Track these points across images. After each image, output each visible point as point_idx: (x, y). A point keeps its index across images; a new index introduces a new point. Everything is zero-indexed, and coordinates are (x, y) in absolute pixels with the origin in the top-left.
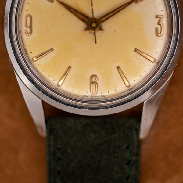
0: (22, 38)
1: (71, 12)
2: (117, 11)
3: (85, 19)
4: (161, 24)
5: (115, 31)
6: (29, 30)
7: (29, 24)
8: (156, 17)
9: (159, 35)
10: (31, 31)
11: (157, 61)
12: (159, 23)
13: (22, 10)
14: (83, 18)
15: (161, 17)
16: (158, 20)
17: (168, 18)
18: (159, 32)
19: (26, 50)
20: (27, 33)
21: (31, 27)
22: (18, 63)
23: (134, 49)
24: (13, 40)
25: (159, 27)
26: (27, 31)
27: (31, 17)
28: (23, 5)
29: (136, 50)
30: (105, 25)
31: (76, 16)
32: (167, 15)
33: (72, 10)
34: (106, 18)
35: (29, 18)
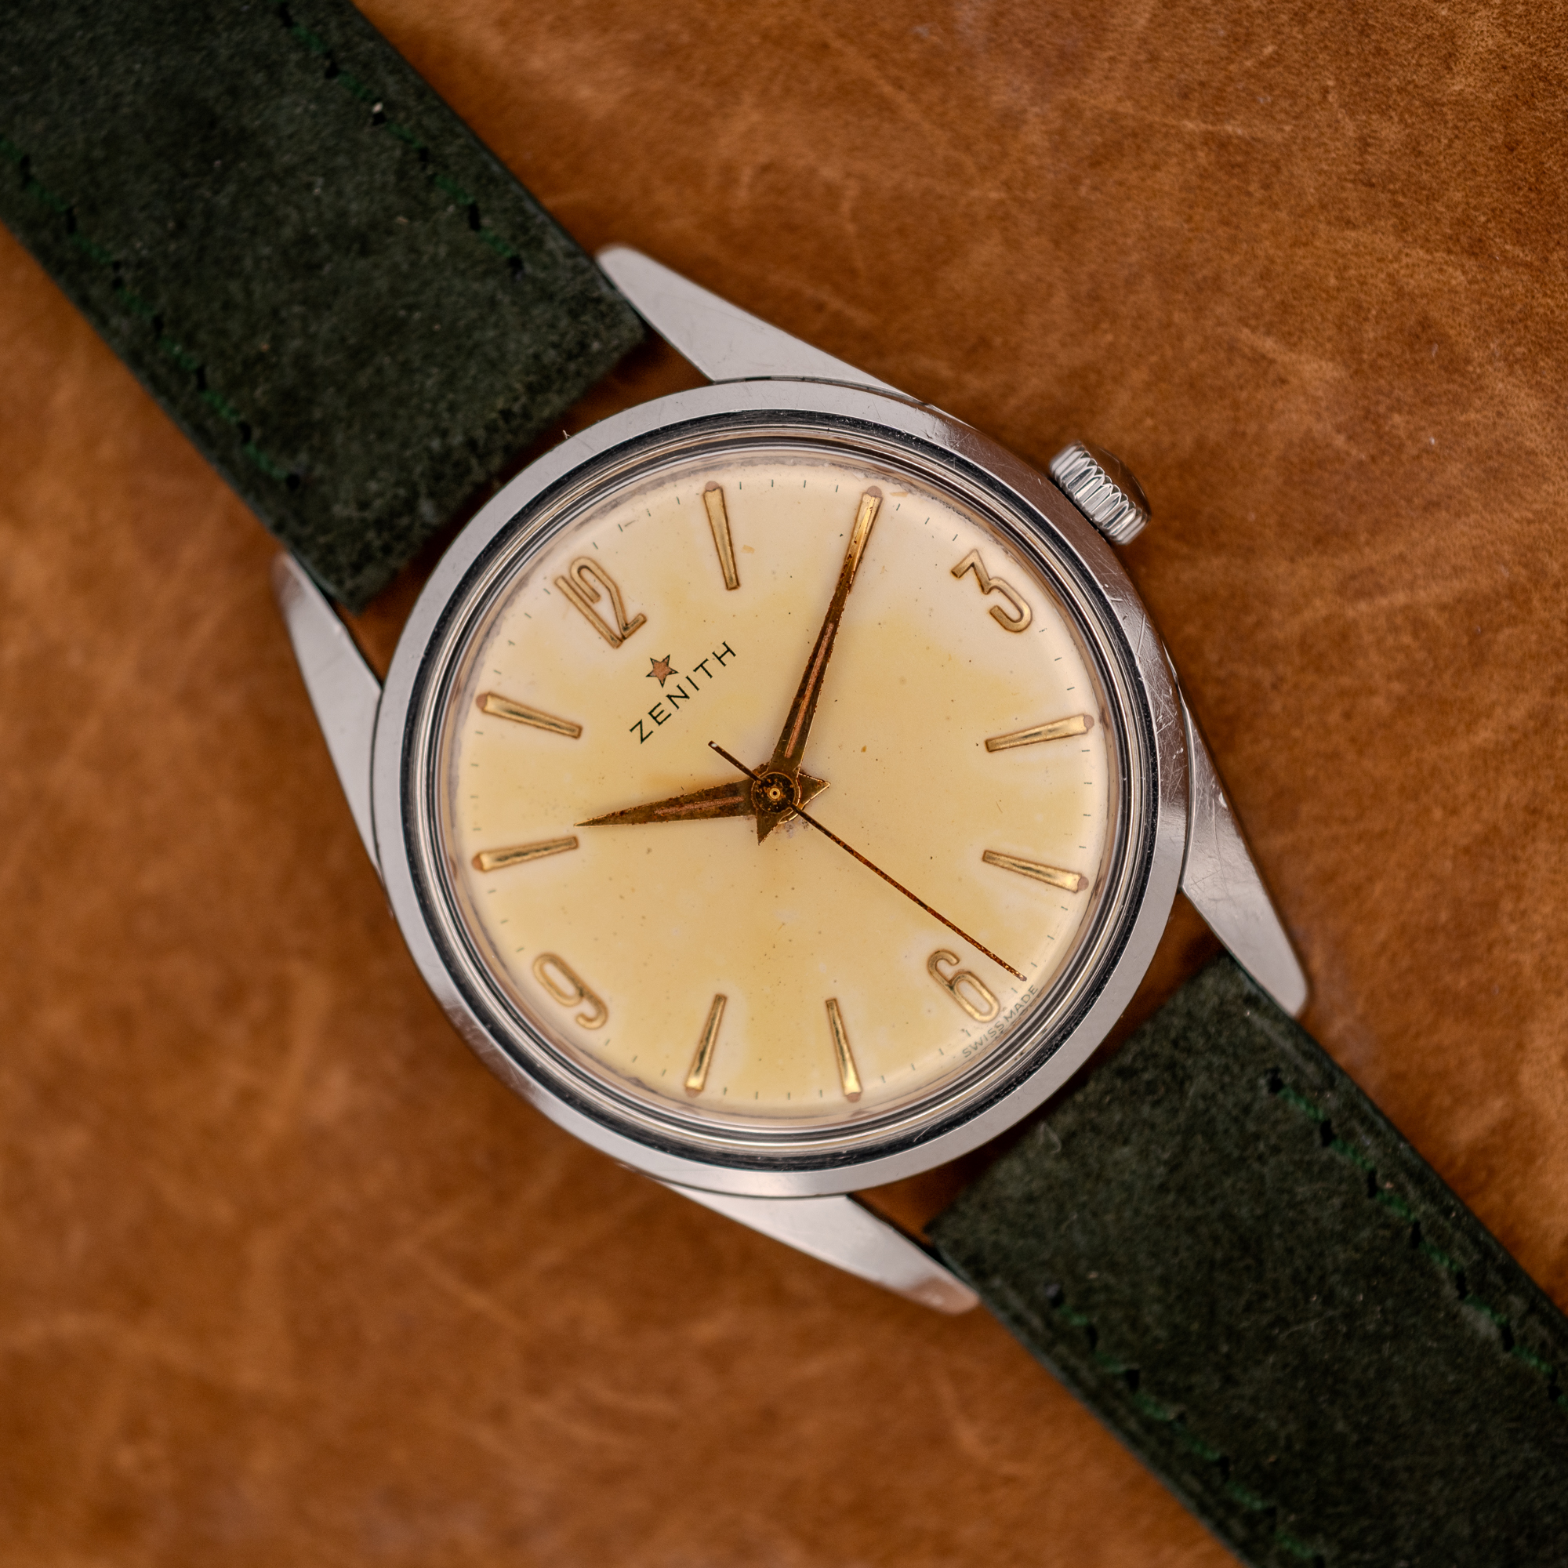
0: (590, 1056)
1: (663, 819)
2: (812, 680)
3: (730, 800)
4: (994, 583)
5: (864, 750)
6: (587, 1008)
7: (569, 989)
8: (956, 573)
9: (1023, 624)
10: (598, 1003)
11: (1095, 715)
12: (985, 587)
13: (504, 965)
14: (719, 803)
15: (973, 559)
16: (970, 578)
17: (998, 542)
18: (1015, 615)
19: (638, 1083)
20: (590, 1020)
21: (583, 992)
22: (651, 1145)
23: (983, 747)
24: (565, 1089)
25: (996, 599)
26: (582, 1016)
27: (555, 960)
28: (492, 944)
29: (991, 746)
30: (813, 762)
31: (692, 816)
32: (986, 536)
33: (659, 812)
34: (795, 734)
35: (551, 970)
